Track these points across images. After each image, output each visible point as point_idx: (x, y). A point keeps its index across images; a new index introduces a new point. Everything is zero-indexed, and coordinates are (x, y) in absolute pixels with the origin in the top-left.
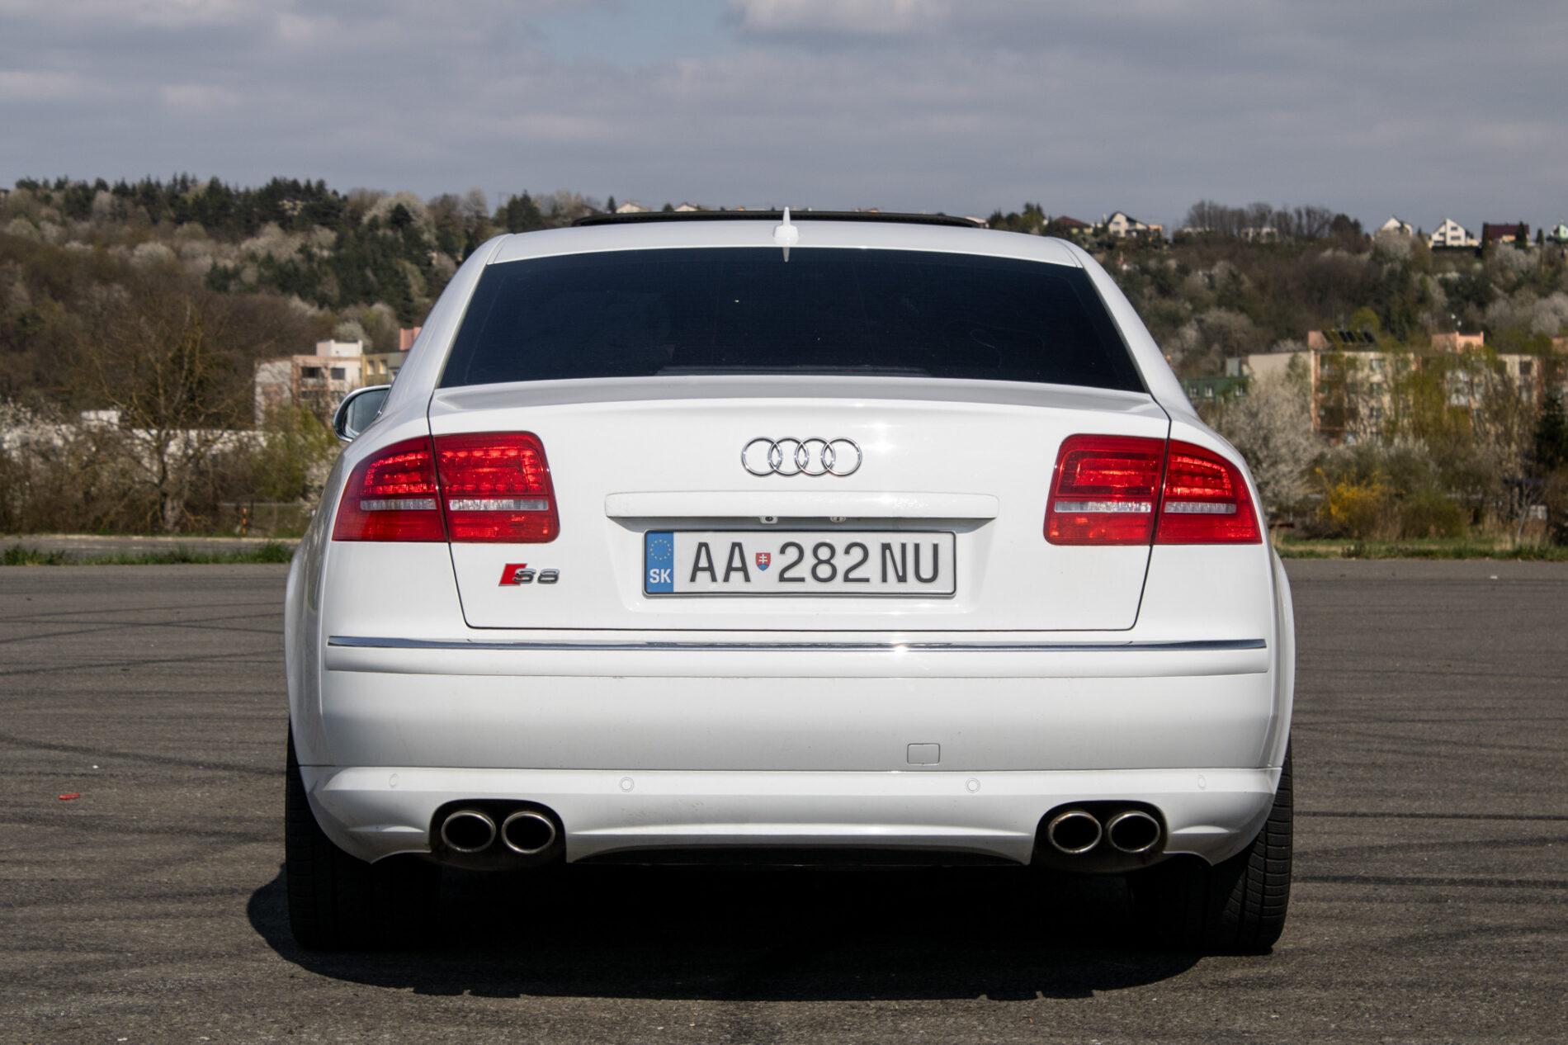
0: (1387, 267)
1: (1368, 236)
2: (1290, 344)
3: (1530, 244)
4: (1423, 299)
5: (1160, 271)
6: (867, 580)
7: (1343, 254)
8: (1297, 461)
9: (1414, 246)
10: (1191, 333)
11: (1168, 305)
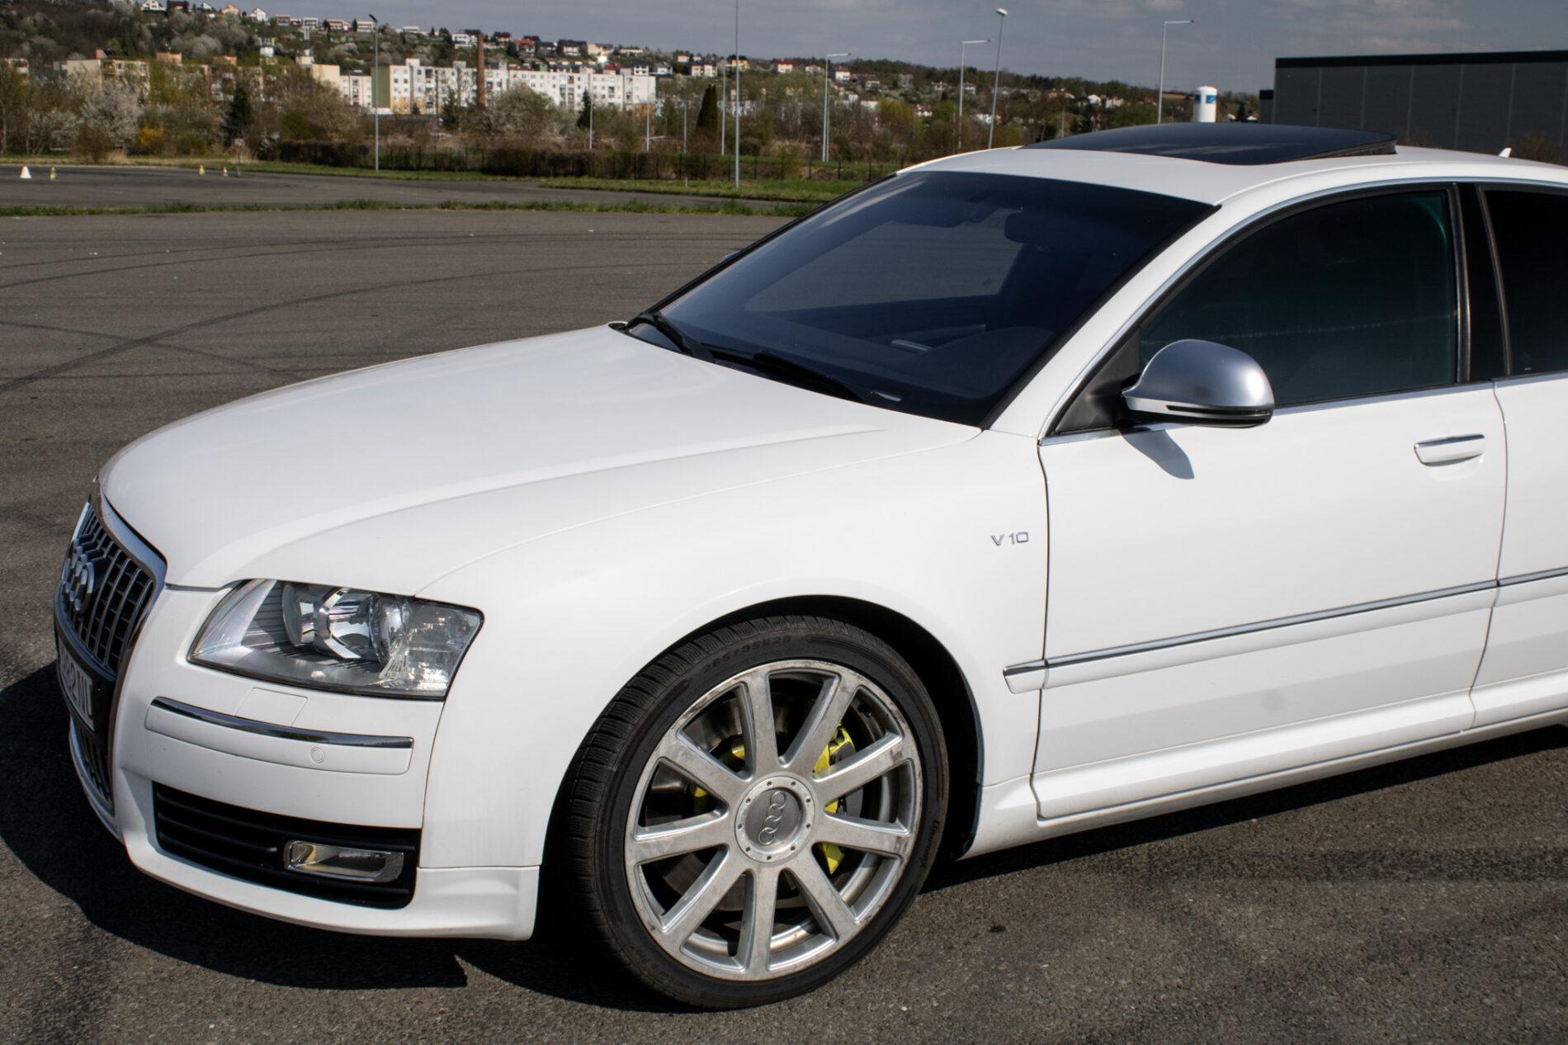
0: (122, 19)
1: (111, 4)
2: (77, 55)
3: (190, 11)
4: (141, 35)
5: (8, 16)
7: (99, 12)
8: (132, 117)
9: (134, 10)
10: (26, 47)
11: (14, 33)
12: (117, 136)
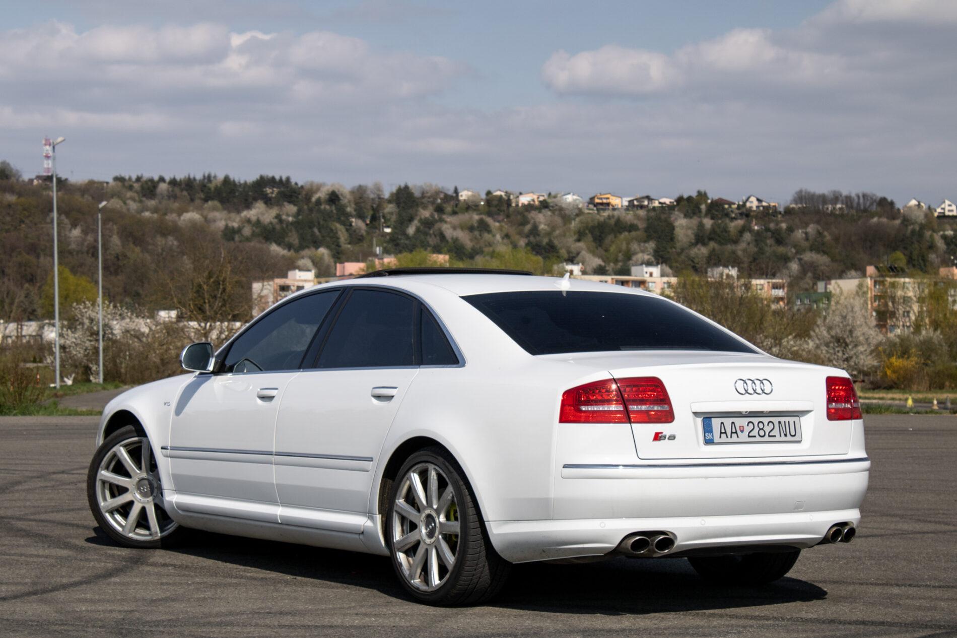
0: (910, 228)
1: (899, 210)
4: (932, 247)
5: (776, 230)
6: (775, 436)
7: (884, 220)
9: (926, 216)
10: (794, 266)
11: (781, 250)
12: (850, 366)
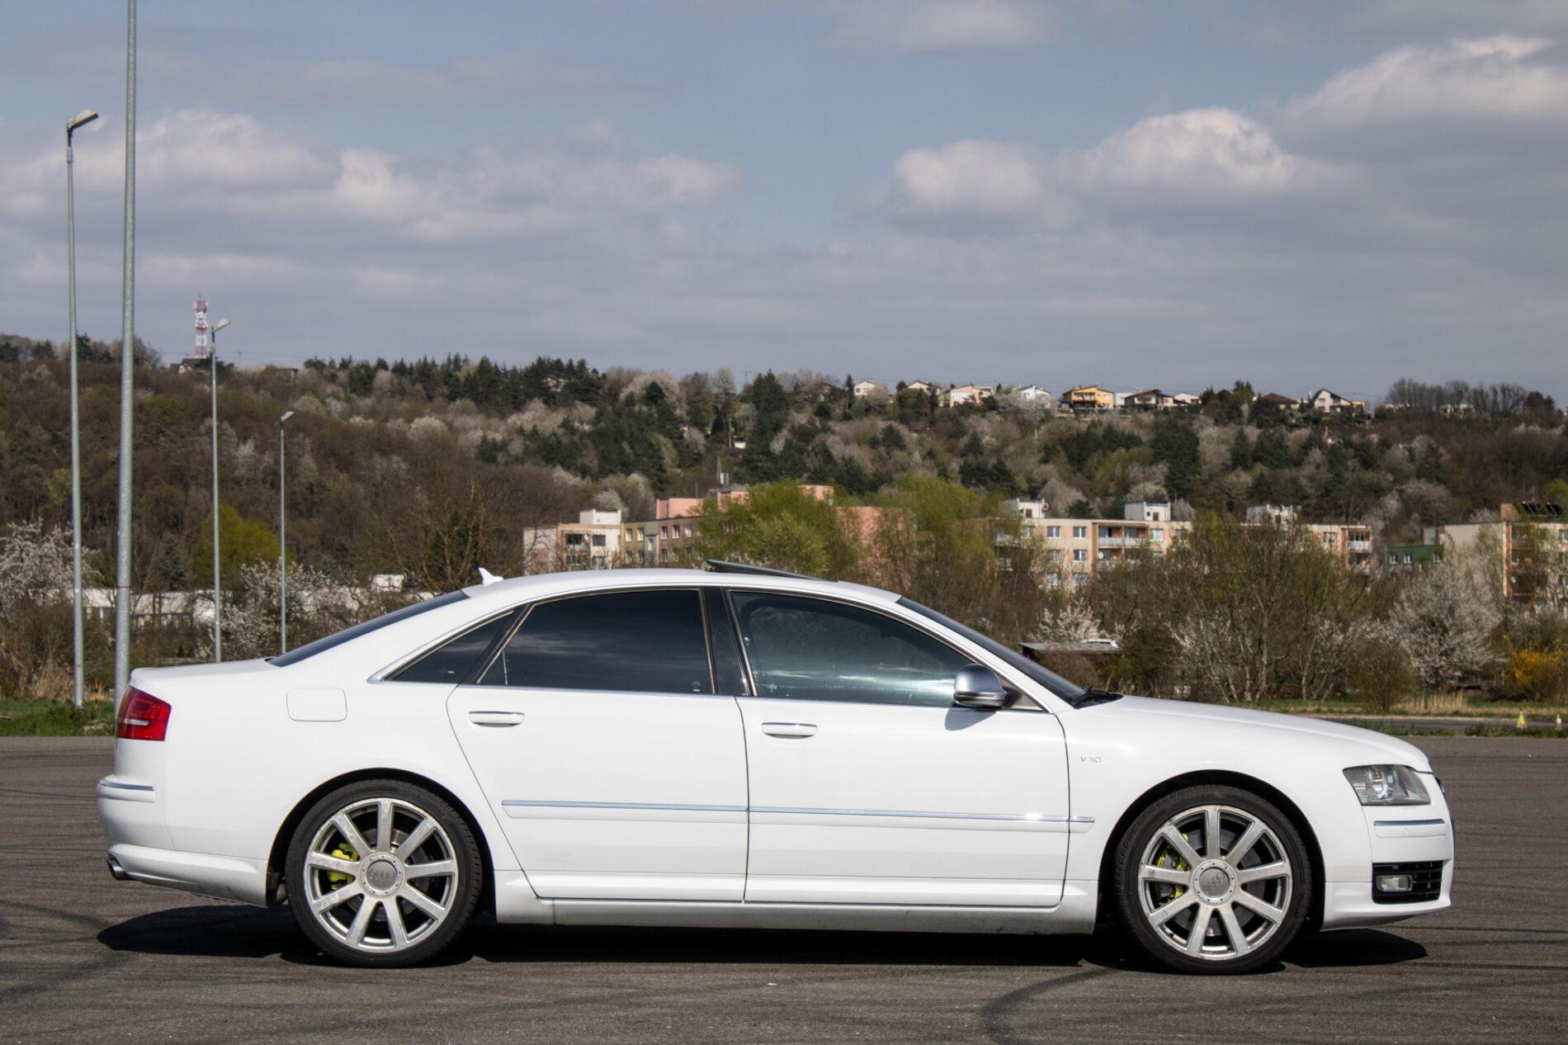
7: (1536, 429)
10: (1392, 503)
12: (1451, 664)
